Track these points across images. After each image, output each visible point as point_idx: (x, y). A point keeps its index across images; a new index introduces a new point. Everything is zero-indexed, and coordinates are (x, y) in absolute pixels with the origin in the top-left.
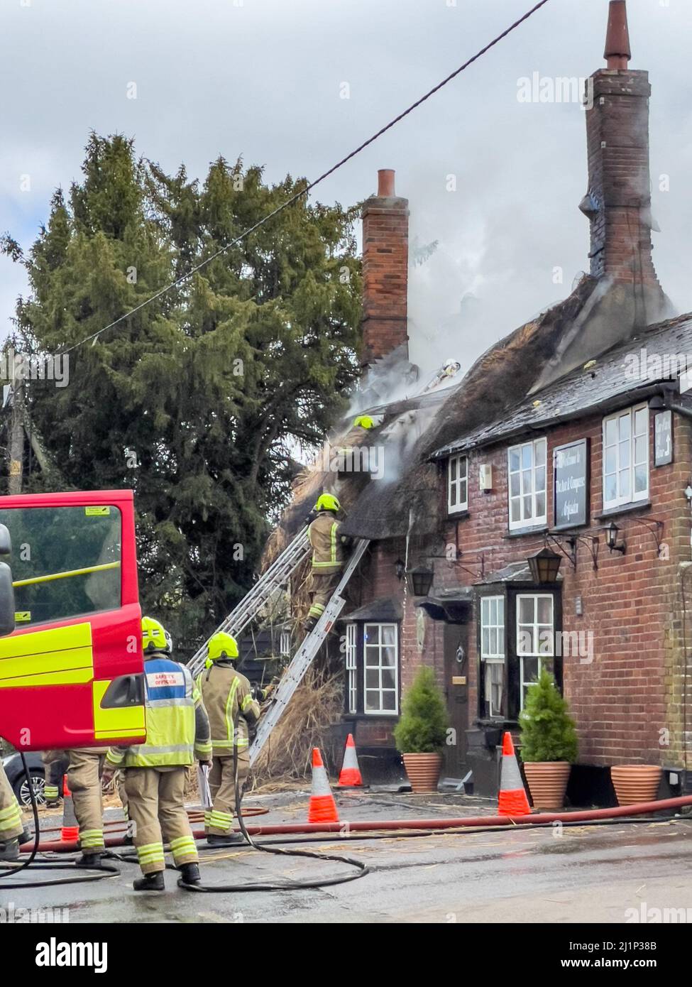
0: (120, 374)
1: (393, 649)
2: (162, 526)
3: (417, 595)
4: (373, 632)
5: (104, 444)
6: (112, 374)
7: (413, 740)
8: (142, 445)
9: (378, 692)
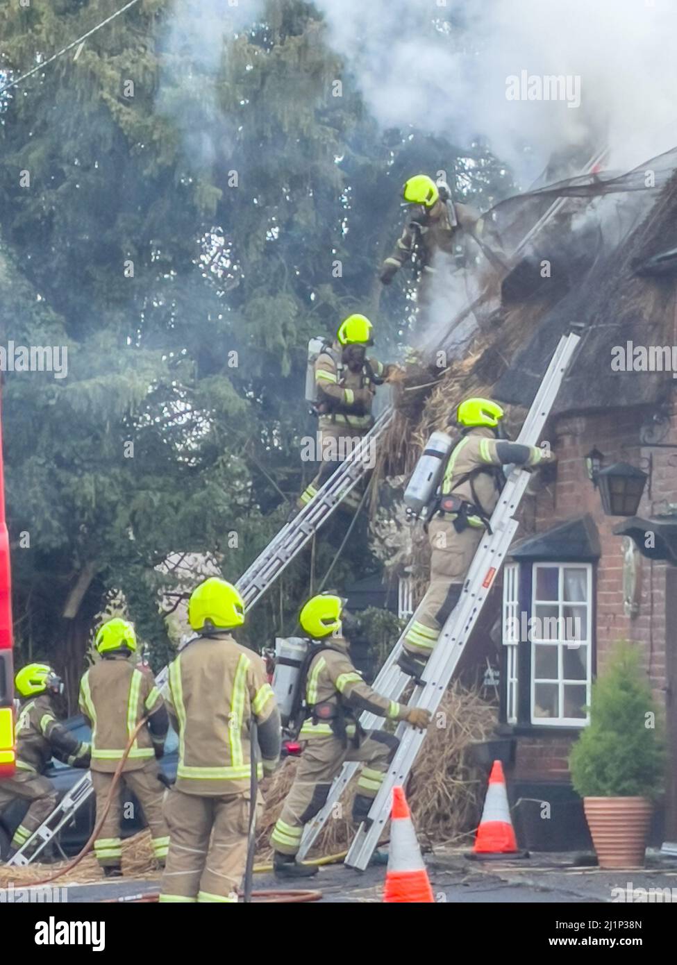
0: (134, 113)
1: (584, 609)
2: (209, 384)
3: (615, 513)
4: (549, 579)
5: (109, 235)
6: (120, 111)
7: (600, 773)
8: (175, 240)
9: (557, 686)
